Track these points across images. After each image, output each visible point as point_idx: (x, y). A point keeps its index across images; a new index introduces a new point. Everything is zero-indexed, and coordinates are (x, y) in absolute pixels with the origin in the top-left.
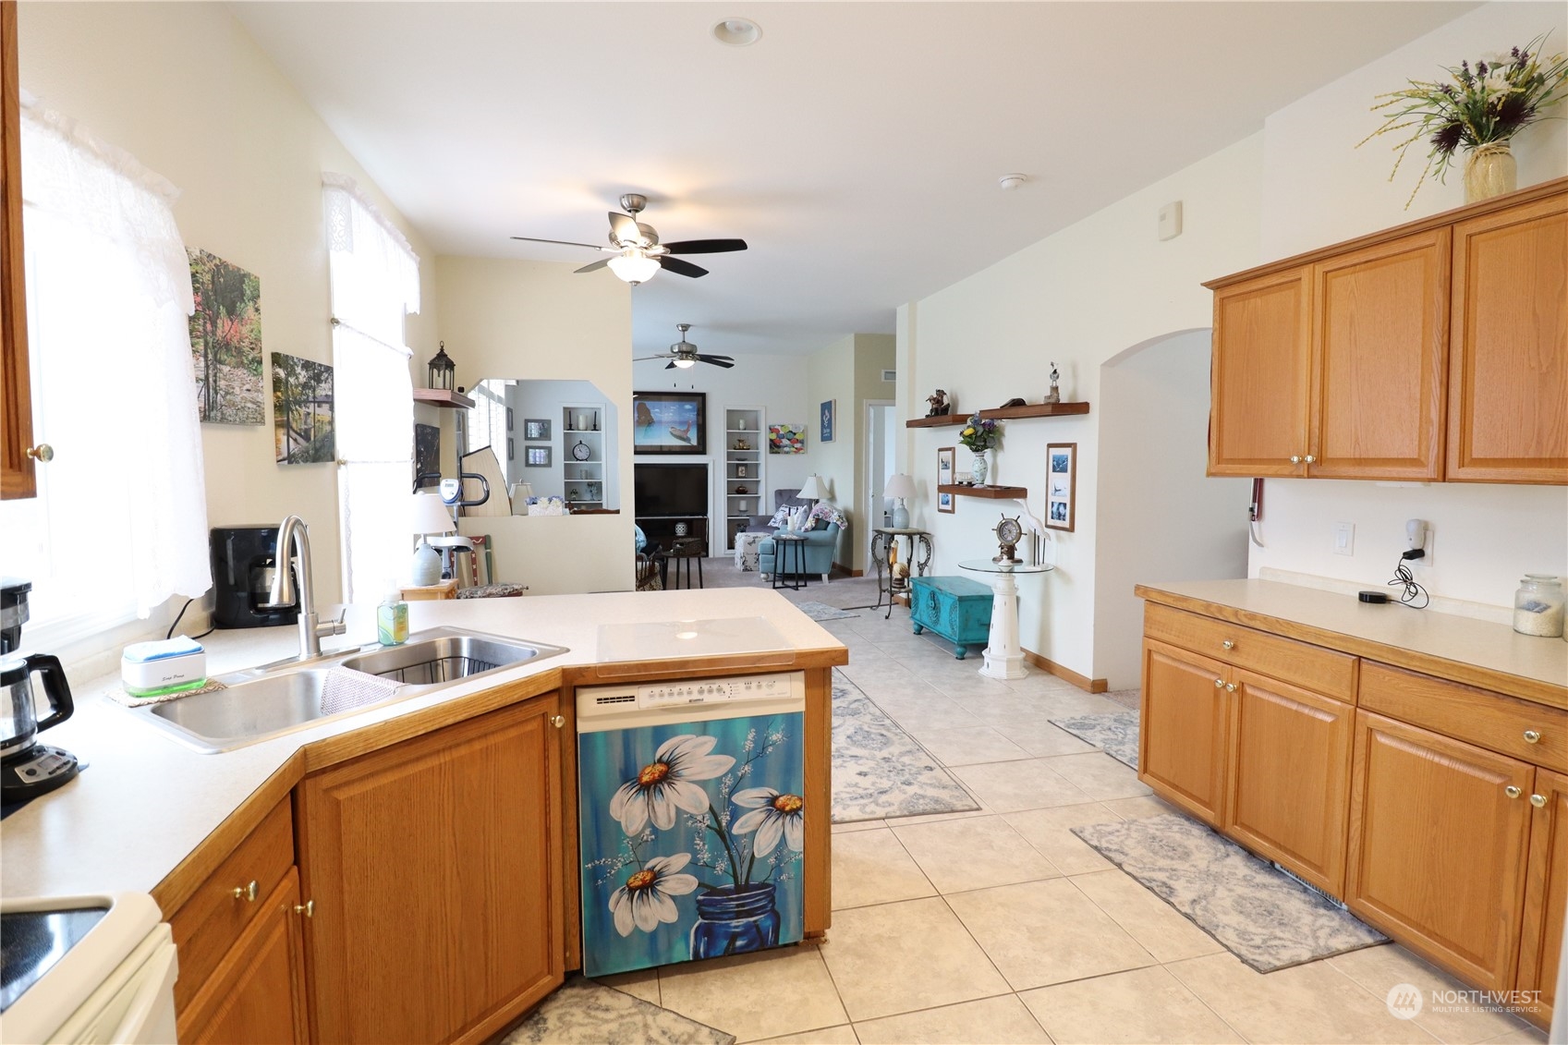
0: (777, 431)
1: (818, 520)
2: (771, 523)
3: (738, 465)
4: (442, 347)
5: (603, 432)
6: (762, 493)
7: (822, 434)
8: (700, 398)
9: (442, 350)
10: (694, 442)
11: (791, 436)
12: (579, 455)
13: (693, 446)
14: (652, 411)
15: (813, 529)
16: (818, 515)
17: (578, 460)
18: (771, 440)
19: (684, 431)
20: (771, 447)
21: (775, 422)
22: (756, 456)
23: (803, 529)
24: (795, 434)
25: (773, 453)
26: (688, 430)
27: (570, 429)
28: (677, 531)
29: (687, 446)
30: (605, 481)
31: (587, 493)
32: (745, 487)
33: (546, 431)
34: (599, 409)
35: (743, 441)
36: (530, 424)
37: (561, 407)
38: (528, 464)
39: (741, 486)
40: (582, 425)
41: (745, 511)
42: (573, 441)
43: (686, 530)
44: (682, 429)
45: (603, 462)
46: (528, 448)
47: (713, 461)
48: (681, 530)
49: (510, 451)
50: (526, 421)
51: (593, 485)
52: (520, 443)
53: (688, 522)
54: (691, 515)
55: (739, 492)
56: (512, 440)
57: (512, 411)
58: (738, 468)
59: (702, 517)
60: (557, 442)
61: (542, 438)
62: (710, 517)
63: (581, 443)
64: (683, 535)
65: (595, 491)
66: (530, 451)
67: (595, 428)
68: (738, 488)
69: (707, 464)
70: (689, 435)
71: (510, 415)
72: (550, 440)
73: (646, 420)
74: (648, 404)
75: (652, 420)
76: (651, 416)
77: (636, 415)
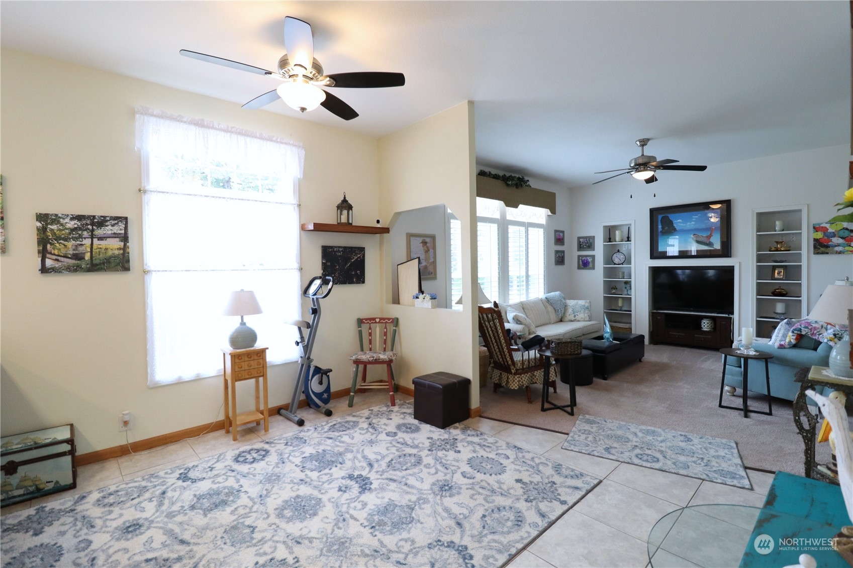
0: (824, 230)
1: (800, 337)
3: (774, 268)
4: (345, 196)
5: (632, 242)
6: (804, 297)
8: (726, 205)
9: (345, 198)
10: (717, 246)
11: (846, 233)
12: (616, 261)
13: (716, 250)
14: (674, 222)
16: (800, 330)
17: (615, 264)
18: (815, 240)
19: (707, 237)
20: (815, 247)
21: (821, 219)
22: (799, 257)
24: (852, 231)
25: (818, 253)
26: (709, 237)
27: (610, 242)
28: (703, 326)
29: (710, 250)
30: (633, 280)
31: (624, 289)
32: (783, 289)
33: (591, 244)
34: (630, 225)
35: (781, 242)
36: (581, 240)
37: (604, 226)
38: (579, 268)
39: (778, 289)
40: (618, 238)
41: (783, 314)
42: (612, 250)
43: (711, 326)
44: (704, 236)
45: (632, 265)
46: (579, 256)
47: (740, 263)
48: (706, 326)
49: (560, 259)
50: (579, 238)
51: (628, 283)
52: (573, 254)
53: (713, 319)
54: (718, 313)
55: (774, 294)
56: (563, 252)
57: (563, 232)
58: (773, 270)
59: (727, 316)
60: (599, 252)
61: (589, 249)
62: (736, 317)
63: (618, 251)
64: (708, 330)
65: (628, 288)
66: (581, 258)
67: (629, 239)
68: (773, 290)
69: (733, 267)
70: (712, 240)
71: (561, 235)
72: (594, 250)
73: (670, 230)
74: (671, 217)
75: (675, 230)
76: (674, 227)
77: (660, 227)
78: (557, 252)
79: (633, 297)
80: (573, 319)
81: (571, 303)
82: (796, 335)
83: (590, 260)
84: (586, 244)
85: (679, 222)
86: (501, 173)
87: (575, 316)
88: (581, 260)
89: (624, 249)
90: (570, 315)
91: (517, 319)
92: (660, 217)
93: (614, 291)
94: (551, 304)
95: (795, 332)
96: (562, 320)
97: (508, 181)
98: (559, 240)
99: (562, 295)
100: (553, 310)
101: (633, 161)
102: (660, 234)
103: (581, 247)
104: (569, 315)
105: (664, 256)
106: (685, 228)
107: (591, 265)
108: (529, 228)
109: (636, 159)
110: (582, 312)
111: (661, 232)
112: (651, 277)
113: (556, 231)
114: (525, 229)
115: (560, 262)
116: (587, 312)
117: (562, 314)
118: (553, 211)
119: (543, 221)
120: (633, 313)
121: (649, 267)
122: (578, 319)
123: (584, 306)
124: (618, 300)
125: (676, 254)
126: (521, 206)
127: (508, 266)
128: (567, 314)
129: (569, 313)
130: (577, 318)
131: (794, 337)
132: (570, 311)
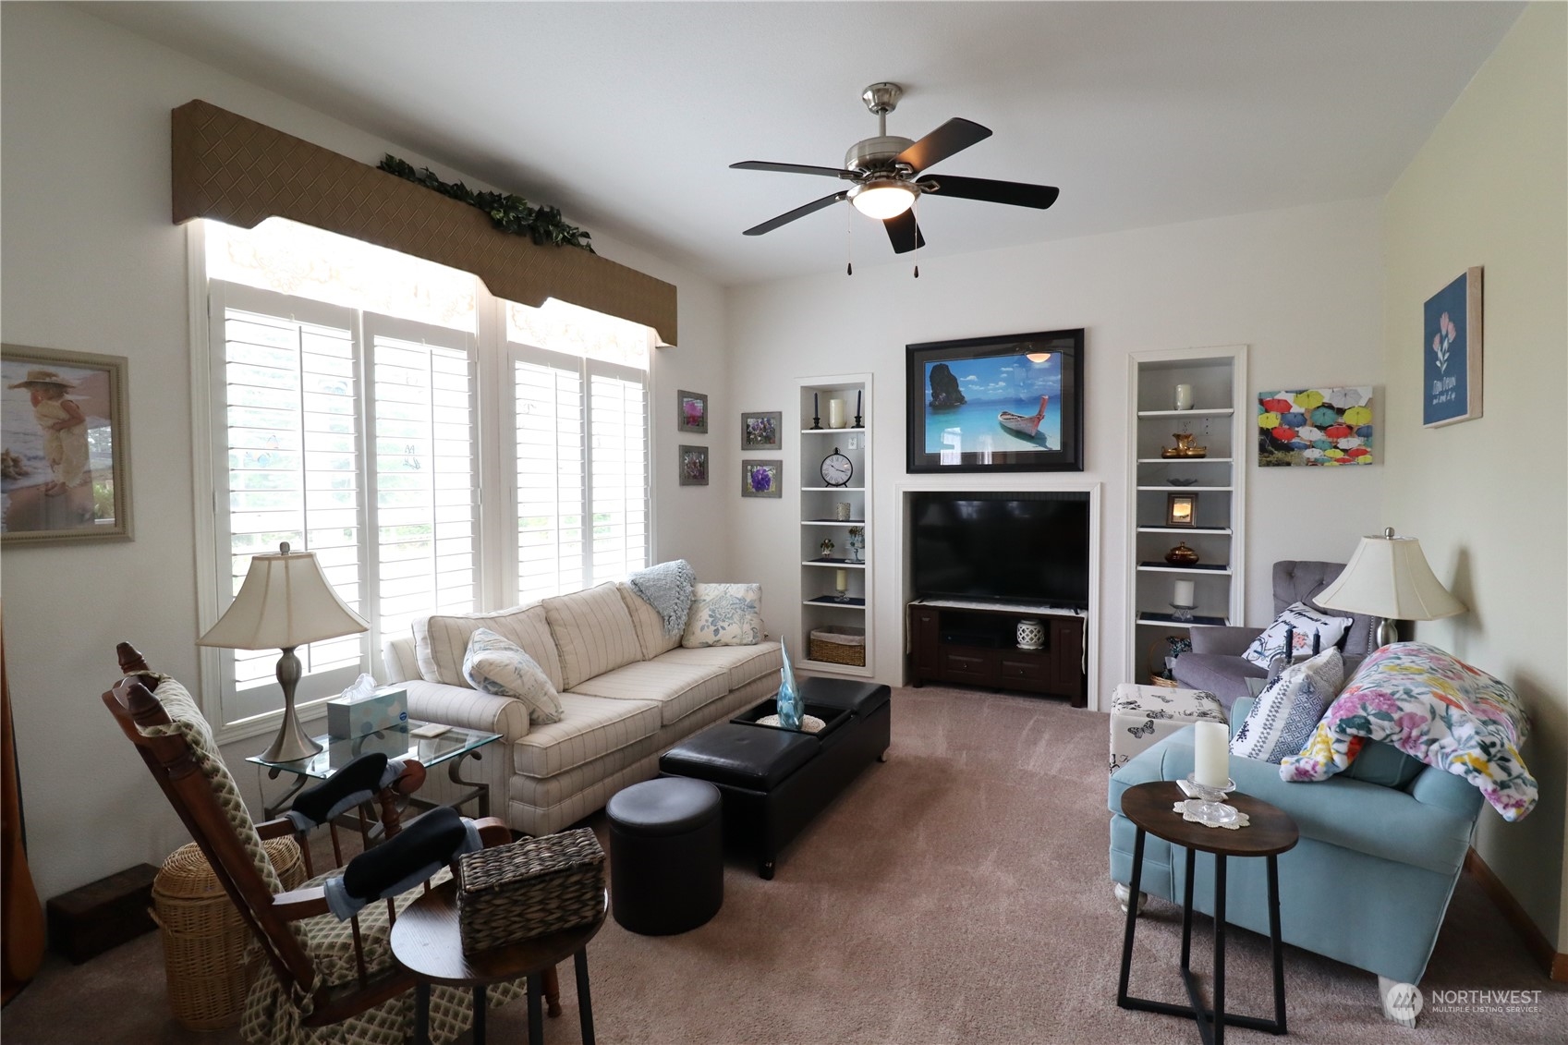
0: (1283, 407)
1: (1361, 746)
2: (1249, 654)
3: (1172, 497)
5: (867, 429)
6: (1236, 569)
7: (1429, 397)
8: (1071, 342)
10: (1054, 443)
11: (1329, 417)
12: (832, 475)
13: (1051, 453)
14: (961, 380)
15: (1339, 778)
16: (1366, 725)
17: (829, 484)
18: (1263, 431)
19: (1031, 419)
20: (1262, 449)
21: (1276, 381)
22: (1225, 473)
23: (1287, 767)
24: (1341, 412)
25: (1268, 464)
26: (1039, 417)
27: (817, 427)
28: (1020, 639)
29: (1037, 453)
30: (867, 526)
31: (849, 546)
32: (1190, 550)
33: (773, 431)
34: (862, 385)
35: (1187, 437)
36: (751, 421)
37: (802, 387)
38: (745, 493)
39: (1179, 549)
40: (834, 420)
41: (1189, 608)
42: (823, 447)
43: (1039, 639)
44: (1027, 417)
45: (867, 489)
46: (745, 463)
47: (1102, 486)
48: (1027, 639)
49: (695, 471)
50: (745, 416)
51: (856, 532)
52: (728, 457)
53: (1043, 621)
54: (1052, 606)
55: (1172, 562)
56: (703, 451)
57: (704, 398)
58: (1169, 501)
59: (1071, 613)
60: (791, 453)
61: (768, 446)
62: (1092, 616)
63: (837, 452)
64: (1032, 648)
65: (858, 545)
66: (749, 467)
67: (859, 422)
68: (1169, 551)
69: (1088, 494)
70: (1043, 427)
71: (699, 404)
72: (780, 448)
73: (950, 400)
74: (955, 367)
75: (961, 400)
76: (959, 392)
77: (929, 392)
78: (686, 450)
79: (868, 567)
80: (711, 639)
81: (710, 592)
82: (1348, 739)
83: (770, 474)
84: (762, 431)
85: (972, 382)
86: (475, 186)
87: (716, 632)
88: (749, 474)
89: (849, 448)
90: (702, 631)
91: (486, 679)
92: (929, 367)
93: (826, 552)
94: (649, 601)
95: (1349, 730)
96: (684, 643)
97: (493, 208)
98: (694, 420)
99: (689, 570)
100: (654, 617)
101: (855, 152)
102: (928, 410)
103: (749, 440)
104: (702, 629)
105: (934, 466)
106: (984, 397)
107: (773, 487)
108: (594, 378)
109: (861, 145)
110: (736, 618)
111: (931, 405)
112: (909, 519)
113: (682, 394)
114: (581, 377)
115: (695, 477)
116: (748, 617)
117: (682, 626)
118: (668, 333)
119: (643, 362)
120: (868, 607)
121: (905, 493)
122: (724, 640)
123: (742, 600)
124: (836, 574)
125: (957, 461)
126: (552, 303)
127: (512, 489)
128: (698, 625)
129: (703, 623)
130: (725, 636)
131: (1343, 748)
132: (704, 615)
